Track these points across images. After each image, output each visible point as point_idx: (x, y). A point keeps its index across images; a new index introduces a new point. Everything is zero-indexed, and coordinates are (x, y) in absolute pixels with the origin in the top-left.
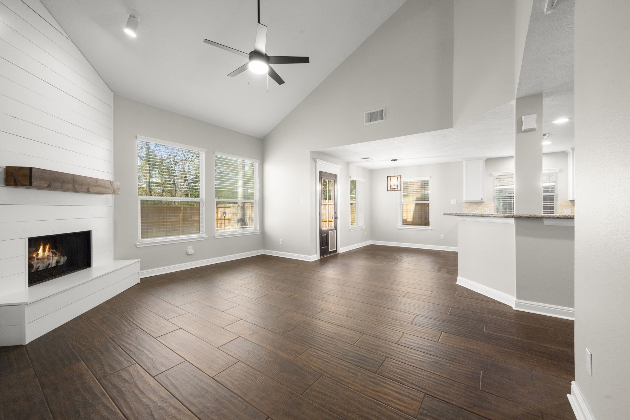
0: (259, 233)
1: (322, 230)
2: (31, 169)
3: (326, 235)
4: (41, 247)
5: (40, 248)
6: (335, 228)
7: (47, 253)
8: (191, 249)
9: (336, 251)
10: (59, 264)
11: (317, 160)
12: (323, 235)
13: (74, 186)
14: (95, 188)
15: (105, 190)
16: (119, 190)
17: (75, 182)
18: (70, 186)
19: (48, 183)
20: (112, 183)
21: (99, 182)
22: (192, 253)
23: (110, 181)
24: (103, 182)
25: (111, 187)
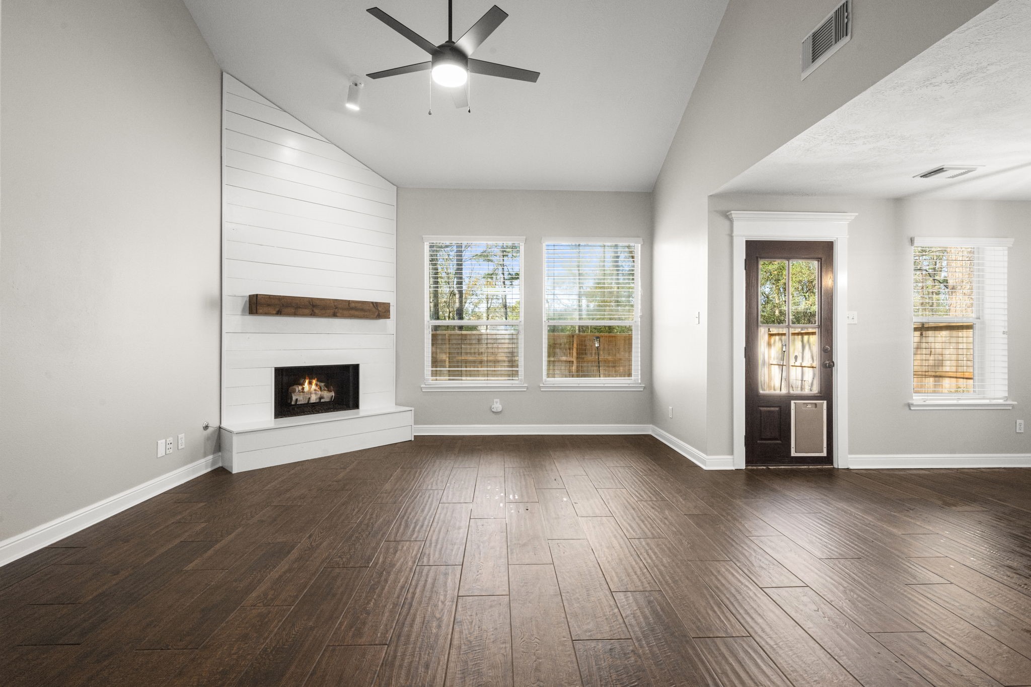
0: (642, 390)
1: (757, 394)
2: (257, 295)
3: (777, 409)
4: (307, 381)
5: (305, 382)
6: (827, 393)
7: (314, 387)
8: (499, 403)
9: (829, 459)
10: (322, 400)
11: (731, 214)
12: (761, 408)
13: (313, 310)
14: (345, 312)
15: (362, 313)
16: (388, 313)
17: (313, 306)
18: (307, 311)
19: (277, 309)
20: (375, 305)
21: (353, 305)
22: (499, 410)
23: (372, 303)
24: (360, 305)
25: (374, 309)
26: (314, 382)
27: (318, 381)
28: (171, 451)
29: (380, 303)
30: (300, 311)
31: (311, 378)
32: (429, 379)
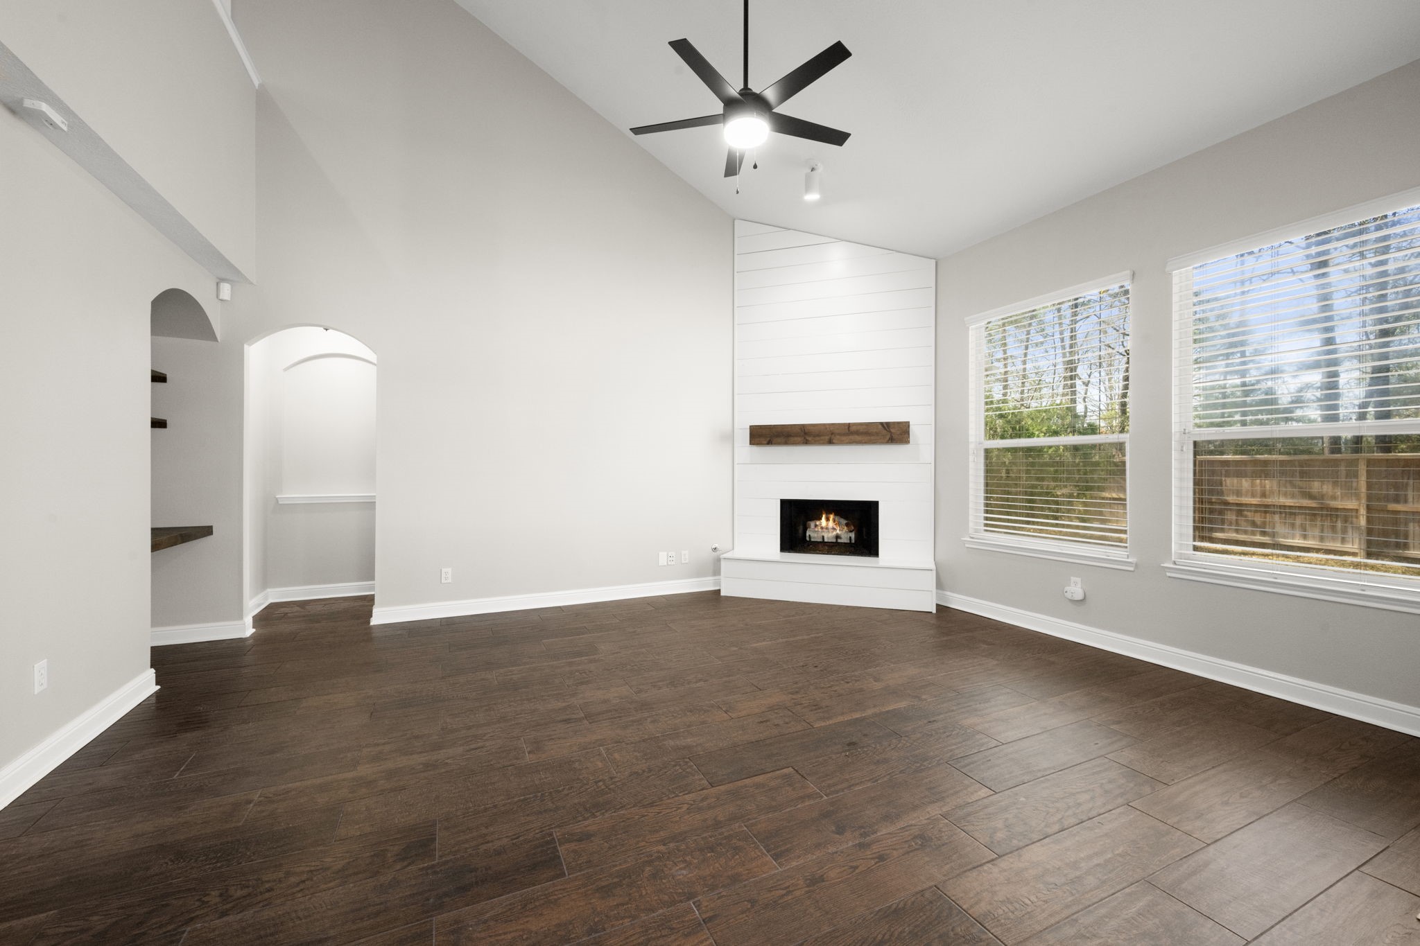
5: (823, 518)
7: (831, 522)
8: (1079, 585)
10: (840, 540)
14: (844, 438)
15: (866, 438)
16: (907, 435)
17: (805, 433)
18: (799, 439)
19: (768, 439)
20: (886, 426)
21: (853, 429)
22: (1079, 596)
23: (882, 424)
24: (864, 427)
25: (884, 432)
26: (832, 517)
27: (835, 515)
28: (673, 563)
29: (894, 423)
30: (792, 439)
31: (828, 512)
32: (980, 529)
